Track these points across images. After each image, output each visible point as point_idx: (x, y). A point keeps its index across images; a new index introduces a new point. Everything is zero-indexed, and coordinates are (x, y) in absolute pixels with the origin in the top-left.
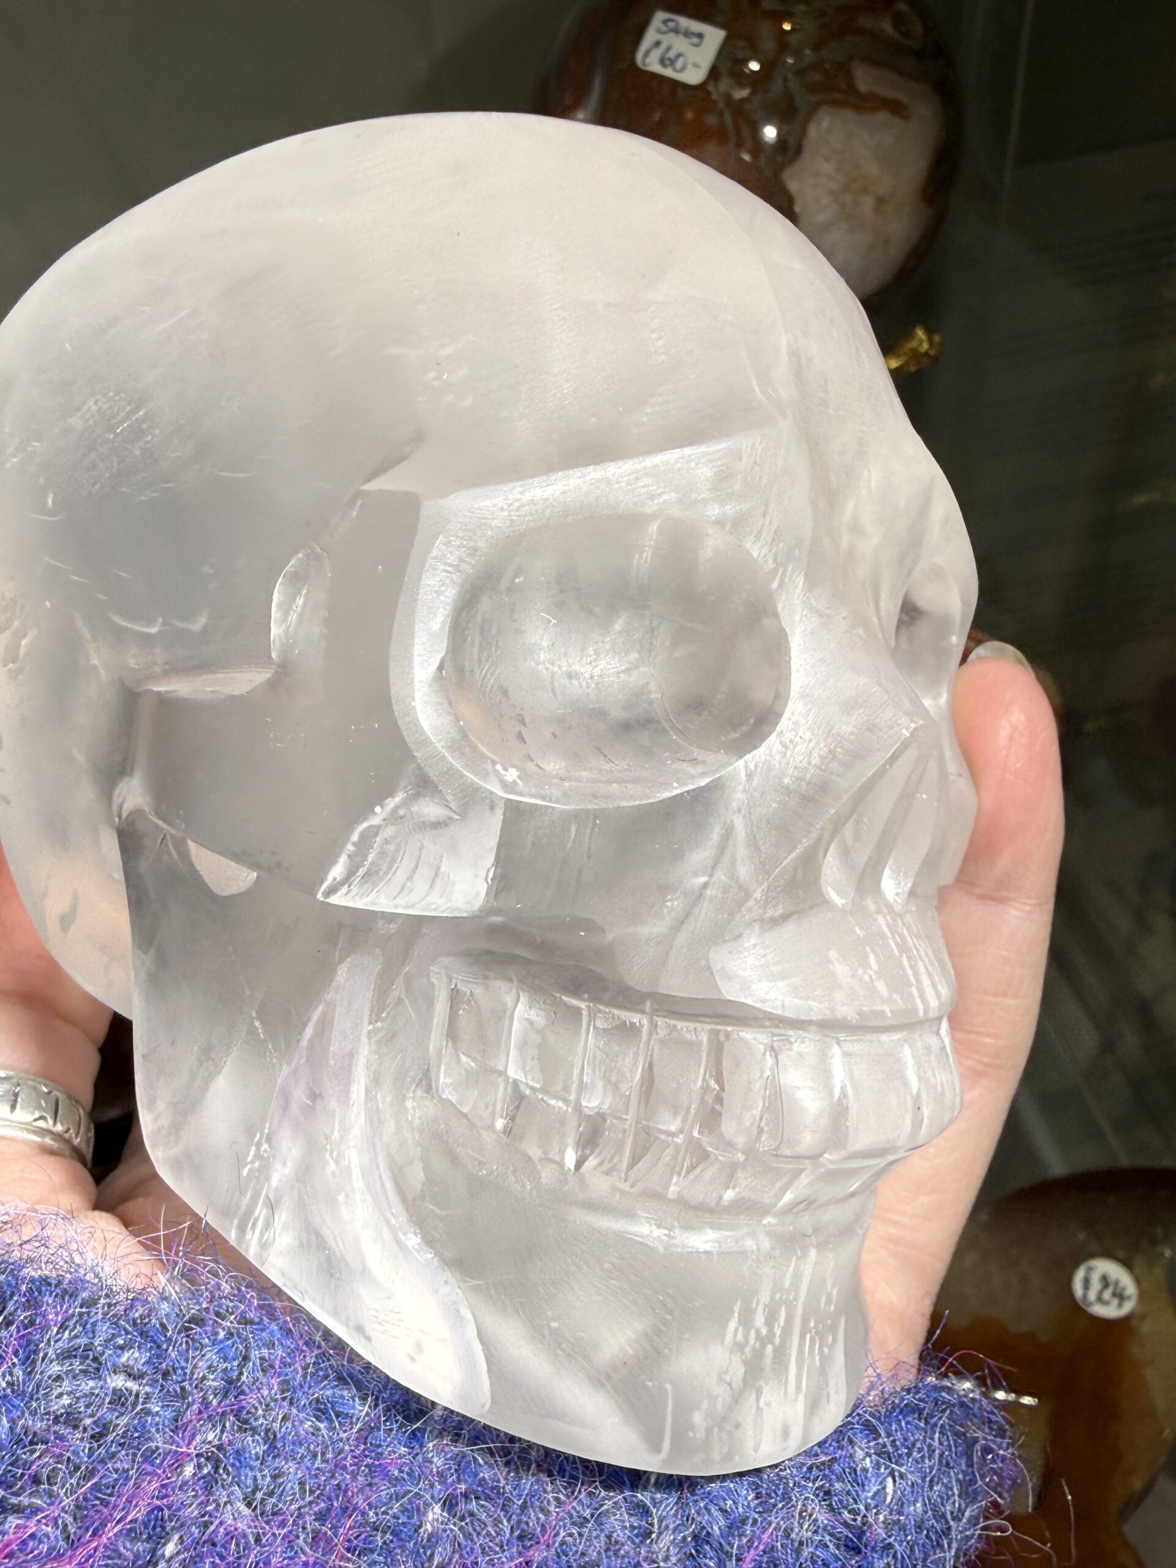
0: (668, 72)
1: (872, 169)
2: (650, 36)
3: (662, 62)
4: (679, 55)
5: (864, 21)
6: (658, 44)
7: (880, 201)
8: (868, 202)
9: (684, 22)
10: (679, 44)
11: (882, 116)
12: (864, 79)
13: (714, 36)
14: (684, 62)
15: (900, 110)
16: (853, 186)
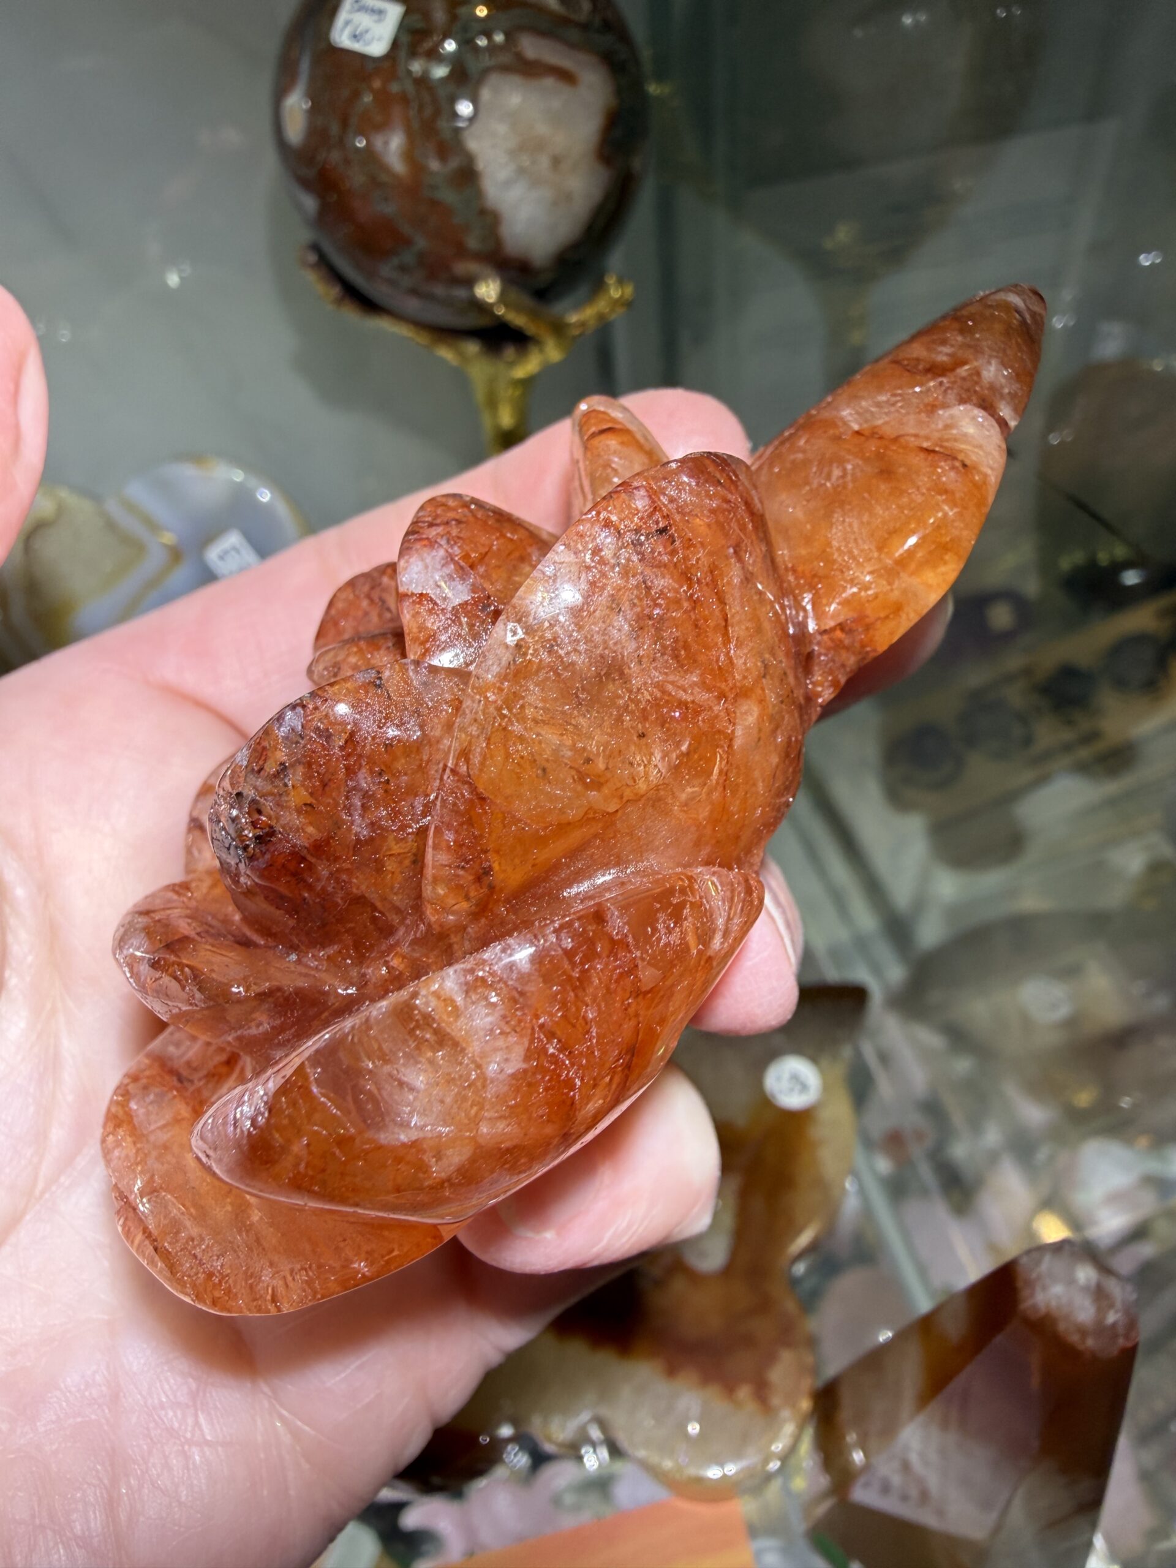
0: (357, 47)
1: (542, 129)
2: (343, 16)
3: (355, 37)
4: (367, 31)
6: (347, 23)
7: (556, 161)
8: (544, 162)
10: (365, 21)
11: (549, 82)
12: (531, 47)
13: (394, 12)
14: (368, 36)
15: (566, 77)
16: (529, 146)
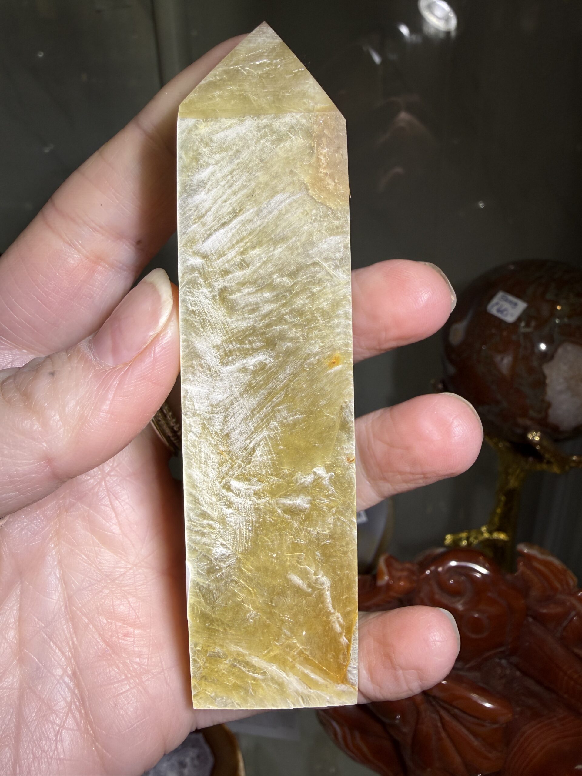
0: (499, 315)
2: (495, 300)
3: (499, 311)
4: (506, 310)
6: (497, 304)
9: (511, 298)
10: (506, 305)
13: (522, 306)
16: (577, 378)
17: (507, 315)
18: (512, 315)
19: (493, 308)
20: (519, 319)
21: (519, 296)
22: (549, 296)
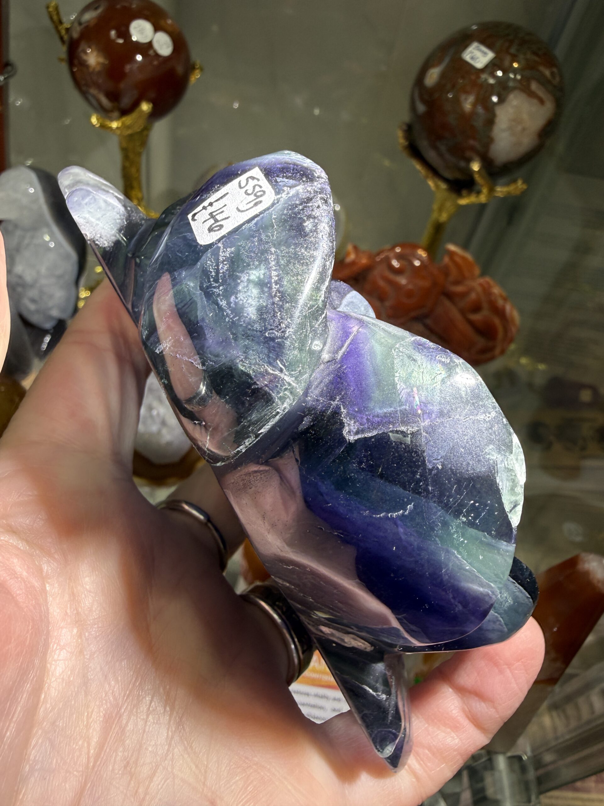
0: (471, 62)
1: (525, 116)
2: (470, 49)
3: (472, 58)
4: (478, 58)
5: (542, 68)
6: (471, 52)
7: (524, 129)
8: (519, 128)
9: (483, 48)
10: (478, 54)
11: (535, 101)
12: (534, 86)
13: (490, 55)
14: (478, 60)
15: (542, 102)
16: (517, 120)
17: (478, 62)
18: (482, 63)
19: (467, 56)
20: (487, 66)
21: (490, 47)
22: (513, 50)
